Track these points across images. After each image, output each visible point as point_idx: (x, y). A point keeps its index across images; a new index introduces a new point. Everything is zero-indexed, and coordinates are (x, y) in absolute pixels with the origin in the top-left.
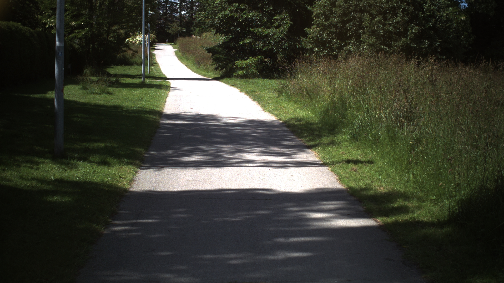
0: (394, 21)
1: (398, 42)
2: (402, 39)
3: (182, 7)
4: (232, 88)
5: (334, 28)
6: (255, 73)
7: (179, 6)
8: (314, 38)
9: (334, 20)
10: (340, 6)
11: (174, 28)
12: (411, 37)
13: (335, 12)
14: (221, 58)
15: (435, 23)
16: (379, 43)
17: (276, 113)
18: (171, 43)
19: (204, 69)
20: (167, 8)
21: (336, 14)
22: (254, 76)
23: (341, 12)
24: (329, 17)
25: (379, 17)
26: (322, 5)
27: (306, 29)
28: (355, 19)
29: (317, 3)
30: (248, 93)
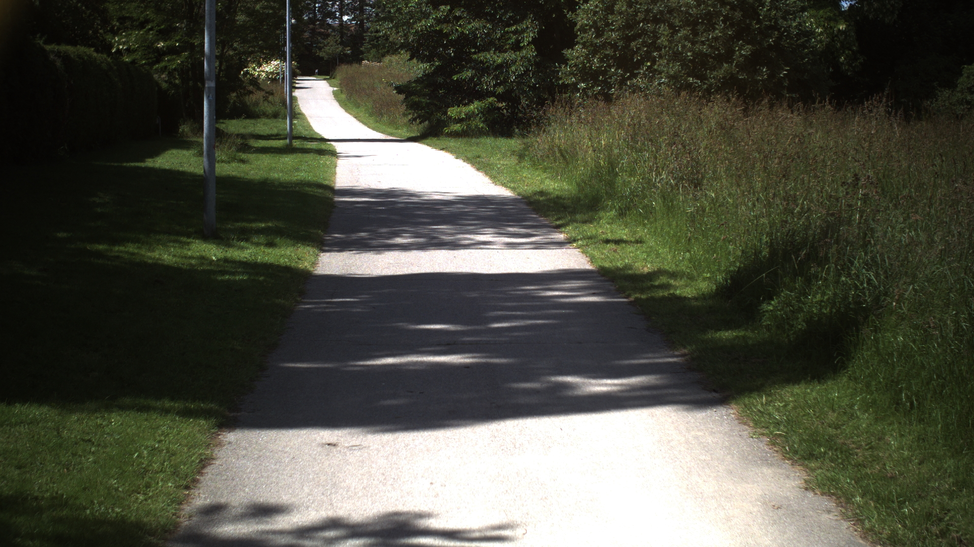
0: (710, 37)
1: (717, 71)
2: (723, 65)
3: (344, 7)
4: (442, 153)
5: (611, 48)
6: (482, 128)
7: (338, 5)
8: (578, 65)
9: (612, 35)
10: (620, 13)
11: (330, 48)
12: (738, 61)
13: (612, 23)
14: (422, 102)
15: (779, 38)
16: (686, 74)
17: (512, 185)
18: (324, 77)
19: (390, 124)
20: (315, 10)
21: (614, 25)
22: (480, 133)
23: (622, 22)
24: (603, 31)
25: (684, 30)
26: (591, 10)
27: (564, 52)
28: (646, 34)
29: (582, 7)
30: (468, 160)
